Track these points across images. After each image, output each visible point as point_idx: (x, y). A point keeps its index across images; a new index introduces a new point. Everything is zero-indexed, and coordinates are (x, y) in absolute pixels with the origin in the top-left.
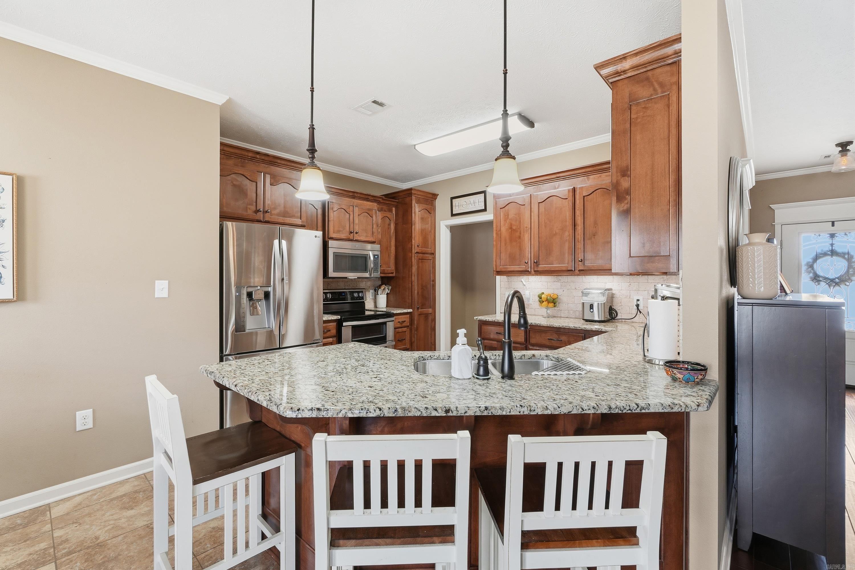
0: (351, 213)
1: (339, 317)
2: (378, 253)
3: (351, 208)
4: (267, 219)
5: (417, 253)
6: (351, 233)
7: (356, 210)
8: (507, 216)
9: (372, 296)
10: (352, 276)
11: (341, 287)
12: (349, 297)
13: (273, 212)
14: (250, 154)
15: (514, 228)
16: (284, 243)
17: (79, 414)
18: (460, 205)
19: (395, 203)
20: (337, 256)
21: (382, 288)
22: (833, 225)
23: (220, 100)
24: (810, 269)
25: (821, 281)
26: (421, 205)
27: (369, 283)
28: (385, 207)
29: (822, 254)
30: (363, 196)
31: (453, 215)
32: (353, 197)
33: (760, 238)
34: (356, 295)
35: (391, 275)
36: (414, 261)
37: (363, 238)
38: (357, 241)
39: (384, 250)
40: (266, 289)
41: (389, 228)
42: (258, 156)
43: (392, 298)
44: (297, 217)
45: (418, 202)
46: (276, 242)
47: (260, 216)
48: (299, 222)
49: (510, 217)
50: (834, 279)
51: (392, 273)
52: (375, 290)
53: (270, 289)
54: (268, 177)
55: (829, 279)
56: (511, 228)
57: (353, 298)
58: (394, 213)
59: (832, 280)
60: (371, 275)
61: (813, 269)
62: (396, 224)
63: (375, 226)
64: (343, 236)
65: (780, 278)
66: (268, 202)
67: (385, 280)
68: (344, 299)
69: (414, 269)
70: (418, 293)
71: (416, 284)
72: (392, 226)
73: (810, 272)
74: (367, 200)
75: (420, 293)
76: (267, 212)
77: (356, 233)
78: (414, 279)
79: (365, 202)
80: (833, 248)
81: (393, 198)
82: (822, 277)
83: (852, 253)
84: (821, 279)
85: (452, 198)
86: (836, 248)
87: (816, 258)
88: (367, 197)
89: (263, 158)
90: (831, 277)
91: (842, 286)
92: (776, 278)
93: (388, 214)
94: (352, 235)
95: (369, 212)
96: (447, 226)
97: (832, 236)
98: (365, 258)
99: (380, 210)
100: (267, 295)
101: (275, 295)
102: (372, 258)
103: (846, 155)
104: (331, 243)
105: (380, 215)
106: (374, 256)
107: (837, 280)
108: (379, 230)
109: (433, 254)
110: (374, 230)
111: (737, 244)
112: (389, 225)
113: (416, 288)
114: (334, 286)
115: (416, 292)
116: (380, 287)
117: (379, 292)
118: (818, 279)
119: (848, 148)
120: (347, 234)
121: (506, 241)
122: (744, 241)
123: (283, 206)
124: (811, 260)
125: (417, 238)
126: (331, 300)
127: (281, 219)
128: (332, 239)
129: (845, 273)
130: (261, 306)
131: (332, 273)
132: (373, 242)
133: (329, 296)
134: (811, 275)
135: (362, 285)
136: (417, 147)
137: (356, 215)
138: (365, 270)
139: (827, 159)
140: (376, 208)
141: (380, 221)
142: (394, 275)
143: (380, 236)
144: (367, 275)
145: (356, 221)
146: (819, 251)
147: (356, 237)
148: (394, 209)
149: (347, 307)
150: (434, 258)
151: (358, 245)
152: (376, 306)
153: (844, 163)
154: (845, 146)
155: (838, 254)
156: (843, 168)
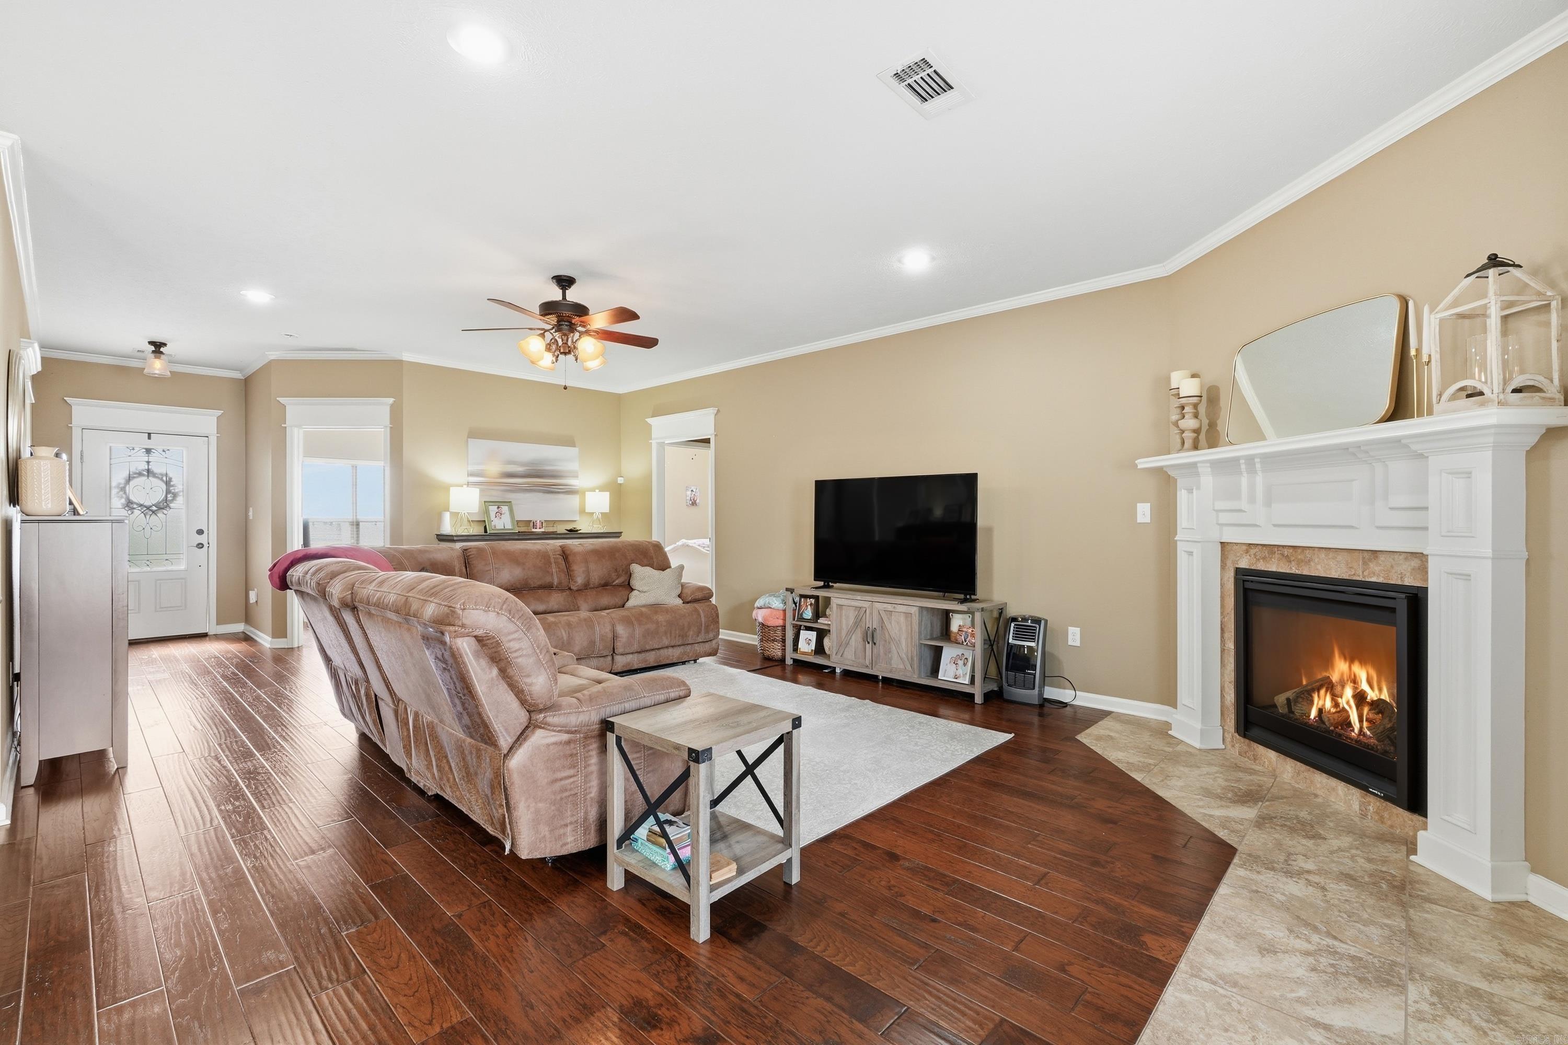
22: (149, 438)
24: (121, 493)
25: (134, 508)
29: (136, 473)
33: (46, 452)
50: (151, 507)
55: (145, 507)
59: (148, 508)
61: (125, 493)
65: (69, 494)
73: (122, 497)
80: (150, 467)
82: (135, 503)
83: (170, 475)
84: (135, 506)
86: (153, 467)
87: (129, 479)
90: (148, 503)
91: (160, 515)
92: (65, 494)
97: (148, 451)
103: (159, 358)
107: (154, 508)
111: (19, 457)
118: (131, 506)
119: (162, 349)
122: (26, 453)
124: (123, 481)
129: (163, 500)
134: (123, 501)
139: (139, 354)
146: (133, 470)
153: (157, 366)
154: (158, 347)
155: (154, 475)
156: (157, 372)
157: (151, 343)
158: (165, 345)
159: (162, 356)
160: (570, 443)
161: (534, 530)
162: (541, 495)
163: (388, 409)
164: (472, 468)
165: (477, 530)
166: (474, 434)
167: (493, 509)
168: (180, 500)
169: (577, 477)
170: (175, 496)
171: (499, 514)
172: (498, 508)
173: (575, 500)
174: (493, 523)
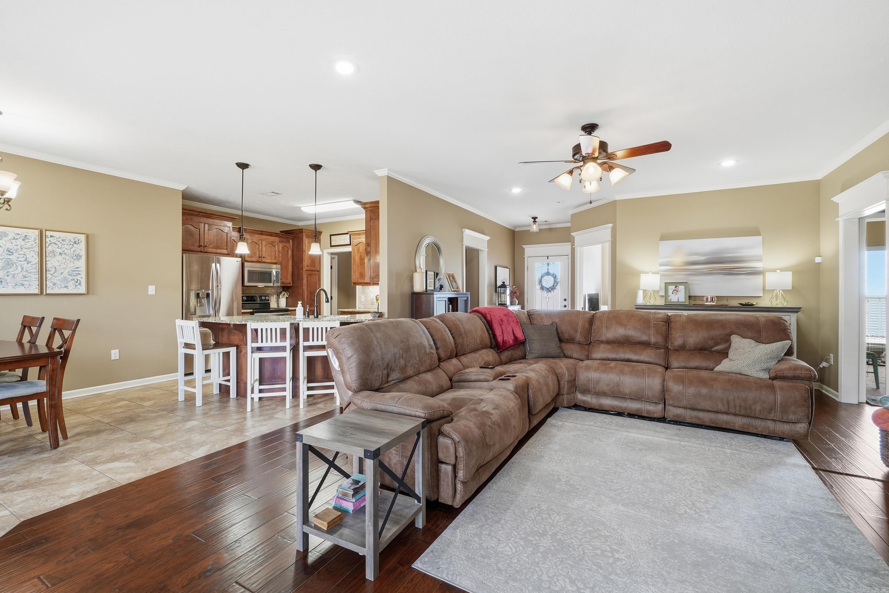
0: (260, 245)
1: (252, 310)
2: (279, 270)
3: (260, 241)
4: (206, 251)
5: (306, 270)
6: (260, 257)
7: (264, 242)
8: (358, 250)
9: (276, 299)
10: (261, 285)
11: (252, 292)
12: (258, 299)
13: (210, 246)
14: (196, 213)
15: (362, 257)
16: (218, 265)
17: (113, 352)
18: (336, 240)
19: (292, 237)
20: (250, 272)
21: (283, 293)
22: (548, 258)
23: (182, 188)
26: (310, 239)
27: (273, 291)
28: (284, 240)
29: (544, 274)
30: (269, 233)
31: (331, 246)
32: (262, 234)
34: (264, 298)
35: (289, 285)
36: (305, 276)
37: (268, 261)
38: (264, 262)
39: (284, 268)
40: (208, 292)
41: (287, 254)
42: (200, 214)
43: (290, 300)
44: (225, 250)
45: (307, 237)
46: (213, 265)
47: (202, 249)
48: (225, 251)
49: (360, 251)
51: (290, 284)
52: (278, 295)
53: (210, 292)
54: (206, 226)
56: (361, 258)
57: (261, 300)
58: (291, 243)
60: (274, 284)
61: (541, 284)
62: (293, 251)
63: (277, 253)
64: (254, 260)
66: (206, 240)
67: (285, 288)
68: (254, 301)
69: (305, 281)
70: (307, 297)
71: (306, 290)
72: (290, 252)
74: (271, 235)
75: (309, 297)
76: (206, 246)
77: (264, 257)
78: (305, 287)
79: (270, 237)
81: (289, 233)
83: (555, 274)
85: (331, 235)
86: (550, 271)
87: (542, 277)
88: (271, 234)
89: (204, 214)
90: (548, 287)
91: (552, 292)
93: (287, 244)
94: (261, 258)
95: (272, 244)
96: (328, 253)
97: (548, 264)
98: (270, 274)
99: (281, 242)
100: (208, 295)
101: (213, 295)
102: (275, 274)
103: (536, 225)
104: (246, 264)
105: (281, 246)
106: (276, 272)
107: (550, 289)
108: (280, 255)
109: (319, 271)
110: (277, 255)
112: (288, 251)
113: (306, 293)
114: (248, 292)
115: (306, 296)
116: (281, 293)
117: (281, 296)
118: (543, 288)
119: (536, 220)
120: (257, 258)
121: (358, 264)
123: (216, 242)
124: (540, 278)
125: (306, 261)
126: (246, 301)
127: (214, 250)
128: (247, 261)
130: (204, 301)
131: (246, 283)
132: (275, 263)
133: (245, 298)
135: (268, 291)
136: (302, 208)
137: (264, 245)
138: (270, 282)
140: (278, 241)
141: (280, 249)
142: (291, 285)
143: (280, 259)
144: (271, 285)
145: (264, 250)
147: (264, 260)
148: (291, 241)
149: (257, 306)
150: (320, 274)
151: (264, 265)
152: (278, 306)
153: (535, 228)
154: (535, 218)
155: (550, 275)
156: (535, 230)
157: (532, 218)
158: (537, 218)
159: (536, 223)
160: (755, 232)
161: (706, 303)
162: (722, 277)
163: (610, 230)
164: (661, 261)
165: (661, 302)
166: (664, 238)
167: (671, 288)
168: (559, 285)
169: (762, 260)
170: (557, 284)
171: (676, 291)
172: (676, 287)
173: (758, 280)
174: (669, 298)
